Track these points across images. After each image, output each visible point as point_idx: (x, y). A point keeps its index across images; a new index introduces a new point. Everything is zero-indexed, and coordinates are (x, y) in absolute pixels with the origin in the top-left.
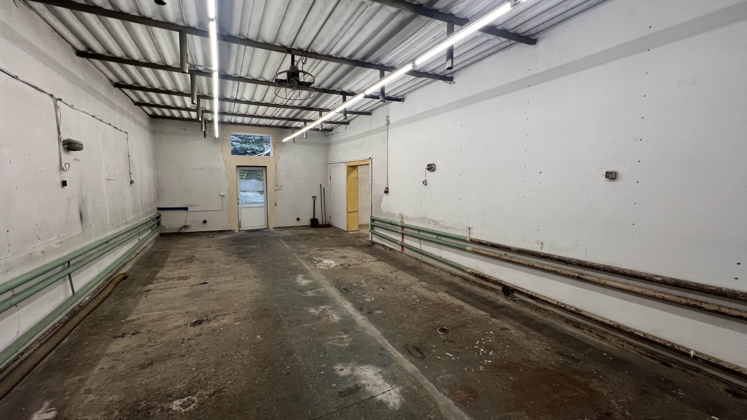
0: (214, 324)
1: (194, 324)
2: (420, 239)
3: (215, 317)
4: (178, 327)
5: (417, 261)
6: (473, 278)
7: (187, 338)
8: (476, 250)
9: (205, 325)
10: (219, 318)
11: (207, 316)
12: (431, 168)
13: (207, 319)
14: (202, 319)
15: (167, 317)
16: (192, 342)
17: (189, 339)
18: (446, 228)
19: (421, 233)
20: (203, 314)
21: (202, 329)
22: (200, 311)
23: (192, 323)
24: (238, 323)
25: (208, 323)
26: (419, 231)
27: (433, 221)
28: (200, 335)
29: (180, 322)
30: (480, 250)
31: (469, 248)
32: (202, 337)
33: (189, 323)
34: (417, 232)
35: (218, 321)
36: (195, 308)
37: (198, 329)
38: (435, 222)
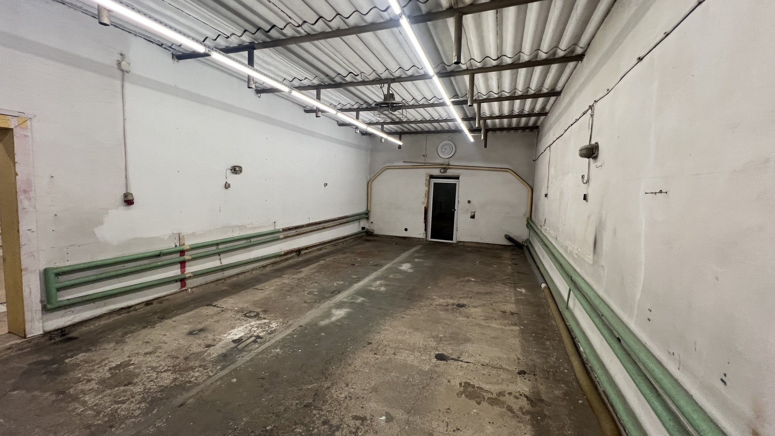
0: (451, 301)
1: (463, 306)
2: (219, 254)
3: (447, 306)
4: (475, 307)
5: (219, 282)
6: (278, 259)
7: (468, 299)
8: (286, 235)
9: (455, 301)
10: (446, 304)
11: (453, 309)
12: (236, 170)
13: (453, 305)
14: (457, 308)
15: (484, 318)
16: (466, 296)
17: (467, 297)
18: (254, 228)
19: (221, 247)
20: (455, 311)
21: (459, 300)
22: (457, 315)
23: (464, 307)
24: (434, 297)
25: (453, 303)
26: (217, 244)
27: (238, 226)
28: (460, 298)
29: (473, 310)
30: (288, 234)
31: (281, 236)
32: (460, 296)
33: (467, 307)
34: (214, 248)
35: (446, 302)
36: (461, 319)
37: (462, 301)
38: (241, 227)
